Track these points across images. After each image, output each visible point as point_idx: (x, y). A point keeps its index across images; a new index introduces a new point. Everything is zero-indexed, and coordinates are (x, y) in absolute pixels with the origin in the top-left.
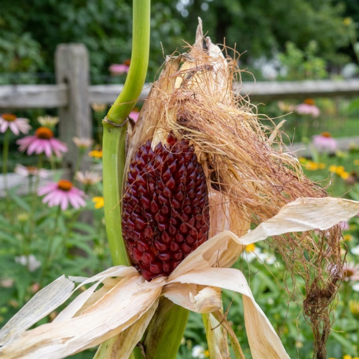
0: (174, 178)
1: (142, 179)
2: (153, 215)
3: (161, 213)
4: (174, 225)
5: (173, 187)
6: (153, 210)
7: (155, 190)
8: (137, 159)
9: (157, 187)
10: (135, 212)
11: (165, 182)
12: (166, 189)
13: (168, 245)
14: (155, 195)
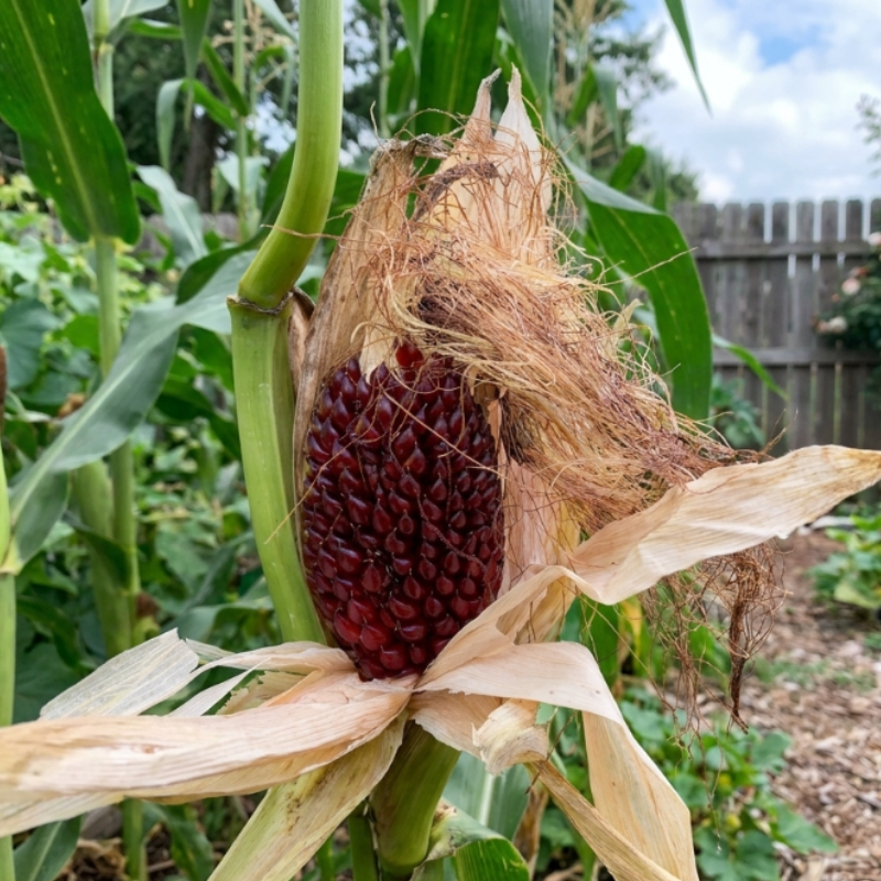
0: (423, 450)
1: (348, 455)
2: (381, 537)
3: (399, 535)
4: (430, 560)
5: (421, 470)
6: (379, 527)
7: (380, 480)
8: (329, 403)
9: (383, 473)
10: (337, 533)
11: (402, 460)
12: (407, 478)
13: (419, 604)
14: (380, 491)
